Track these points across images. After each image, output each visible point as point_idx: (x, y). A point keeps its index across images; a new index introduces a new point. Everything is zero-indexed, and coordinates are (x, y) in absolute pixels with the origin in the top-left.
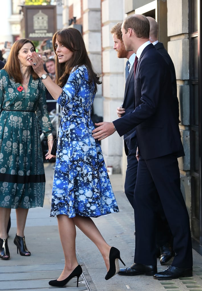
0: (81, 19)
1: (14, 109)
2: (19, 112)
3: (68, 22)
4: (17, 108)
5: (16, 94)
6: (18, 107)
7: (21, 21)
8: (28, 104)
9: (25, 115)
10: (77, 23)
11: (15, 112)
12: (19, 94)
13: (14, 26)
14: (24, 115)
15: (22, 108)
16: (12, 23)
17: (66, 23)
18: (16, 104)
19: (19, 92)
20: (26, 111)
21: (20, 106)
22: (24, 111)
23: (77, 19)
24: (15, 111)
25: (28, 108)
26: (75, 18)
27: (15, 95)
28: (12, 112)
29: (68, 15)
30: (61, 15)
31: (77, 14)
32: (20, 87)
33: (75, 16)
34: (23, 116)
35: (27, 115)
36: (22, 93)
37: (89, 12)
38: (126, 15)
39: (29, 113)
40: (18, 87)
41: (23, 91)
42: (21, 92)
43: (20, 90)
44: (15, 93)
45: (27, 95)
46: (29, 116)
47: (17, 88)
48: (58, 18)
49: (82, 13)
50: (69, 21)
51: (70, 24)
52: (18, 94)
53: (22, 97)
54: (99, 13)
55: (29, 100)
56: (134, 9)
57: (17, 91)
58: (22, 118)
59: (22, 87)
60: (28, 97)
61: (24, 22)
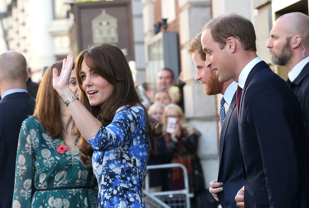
0: (176, 21)
1: (55, 186)
2: (62, 190)
3: (153, 28)
4: (58, 184)
5: (56, 159)
6: (61, 182)
7: (70, 31)
8: (79, 174)
9: (74, 194)
10: (168, 29)
11: (56, 191)
12: (62, 158)
13: (58, 40)
14: (72, 195)
15: (68, 183)
16: (54, 35)
17: (150, 31)
18: (57, 177)
19: (60, 155)
20: (76, 188)
21: (64, 179)
22: (71, 188)
23: (169, 21)
24: (56, 188)
25: (78, 181)
26: (165, 21)
27: (55, 161)
28: (51, 191)
29: (153, 16)
30: (141, 16)
31: (168, 14)
32: (61, 146)
33: (164, 16)
34: (70, 197)
35: (78, 194)
36: (66, 156)
37: (190, 9)
38: (256, 11)
39: (80, 190)
40: (59, 146)
41: (67, 153)
42: (64, 154)
43: (62, 152)
44: (54, 157)
45: (76, 159)
46: (81, 196)
47: (56, 148)
48: (136, 22)
49: (178, 11)
50: (155, 26)
51: (157, 32)
52: (59, 159)
53: (67, 163)
54: (208, 10)
55: (79, 167)
56: (269, 0)
57: (57, 154)
58: (70, 200)
59: (66, 145)
60: (76, 162)
61: (75, 32)
